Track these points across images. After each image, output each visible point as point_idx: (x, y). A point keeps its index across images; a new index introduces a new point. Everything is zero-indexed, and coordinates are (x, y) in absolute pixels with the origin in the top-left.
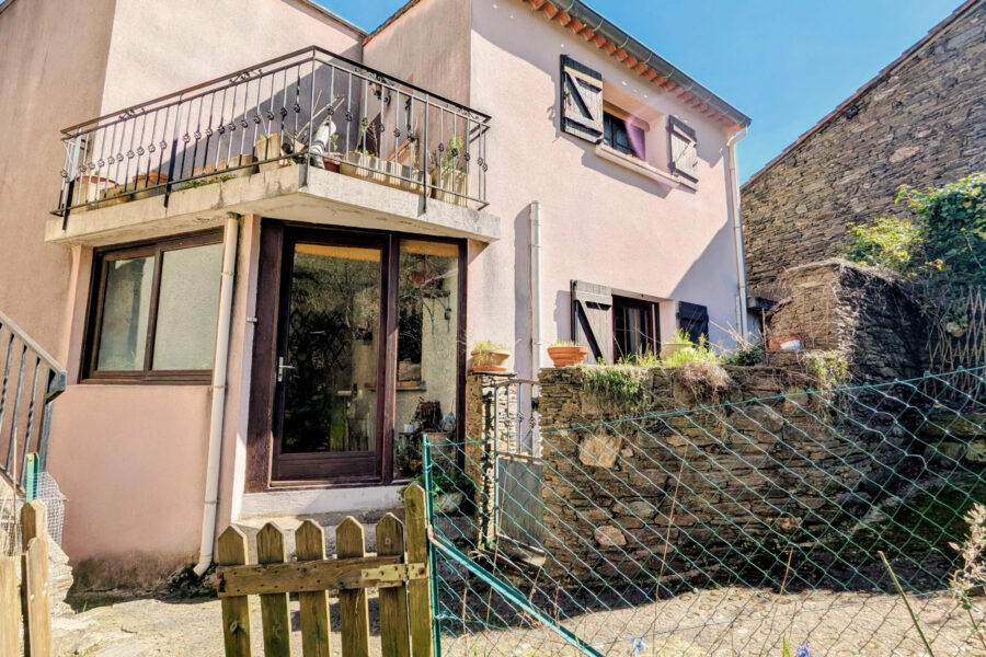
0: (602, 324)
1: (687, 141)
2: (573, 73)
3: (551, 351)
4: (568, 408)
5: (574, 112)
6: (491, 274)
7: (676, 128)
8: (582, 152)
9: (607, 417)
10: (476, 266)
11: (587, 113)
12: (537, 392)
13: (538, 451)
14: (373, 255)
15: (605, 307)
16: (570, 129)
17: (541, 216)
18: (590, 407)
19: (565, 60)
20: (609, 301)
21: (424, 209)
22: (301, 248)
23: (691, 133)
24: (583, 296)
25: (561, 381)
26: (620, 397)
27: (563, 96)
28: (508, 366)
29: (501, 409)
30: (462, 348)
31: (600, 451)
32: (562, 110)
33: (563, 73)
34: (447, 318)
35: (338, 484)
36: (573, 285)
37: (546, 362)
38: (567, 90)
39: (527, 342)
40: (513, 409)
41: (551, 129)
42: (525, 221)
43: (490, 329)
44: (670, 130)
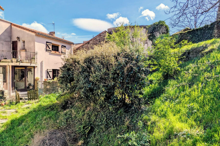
0: (51, 74)
1: (64, 48)
2: (48, 44)
3: (44, 79)
4: (46, 84)
5: (48, 49)
6: (37, 70)
7: (63, 47)
8: (49, 53)
9: (49, 85)
10: (36, 69)
11: (50, 48)
12: (43, 83)
13: (43, 87)
14: (24, 68)
15: (51, 72)
16: (47, 51)
17: (44, 63)
18: (47, 84)
19: (47, 42)
20: (52, 71)
21: (31, 65)
22: (16, 68)
23: (65, 47)
24: (48, 71)
25: (45, 82)
26: (50, 83)
27: (46, 47)
28: (40, 80)
29: (39, 84)
30: (34, 78)
31: (48, 87)
32: (46, 49)
33: (46, 44)
34: (32, 74)
35: (21, 92)
36: (47, 70)
37: (44, 80)
38: (47, 46)
39: (42, 77)
40: (40, 84)
41: (45, 51)
42: (42, 63)
43: (37, 76)
44: (62, 47)
